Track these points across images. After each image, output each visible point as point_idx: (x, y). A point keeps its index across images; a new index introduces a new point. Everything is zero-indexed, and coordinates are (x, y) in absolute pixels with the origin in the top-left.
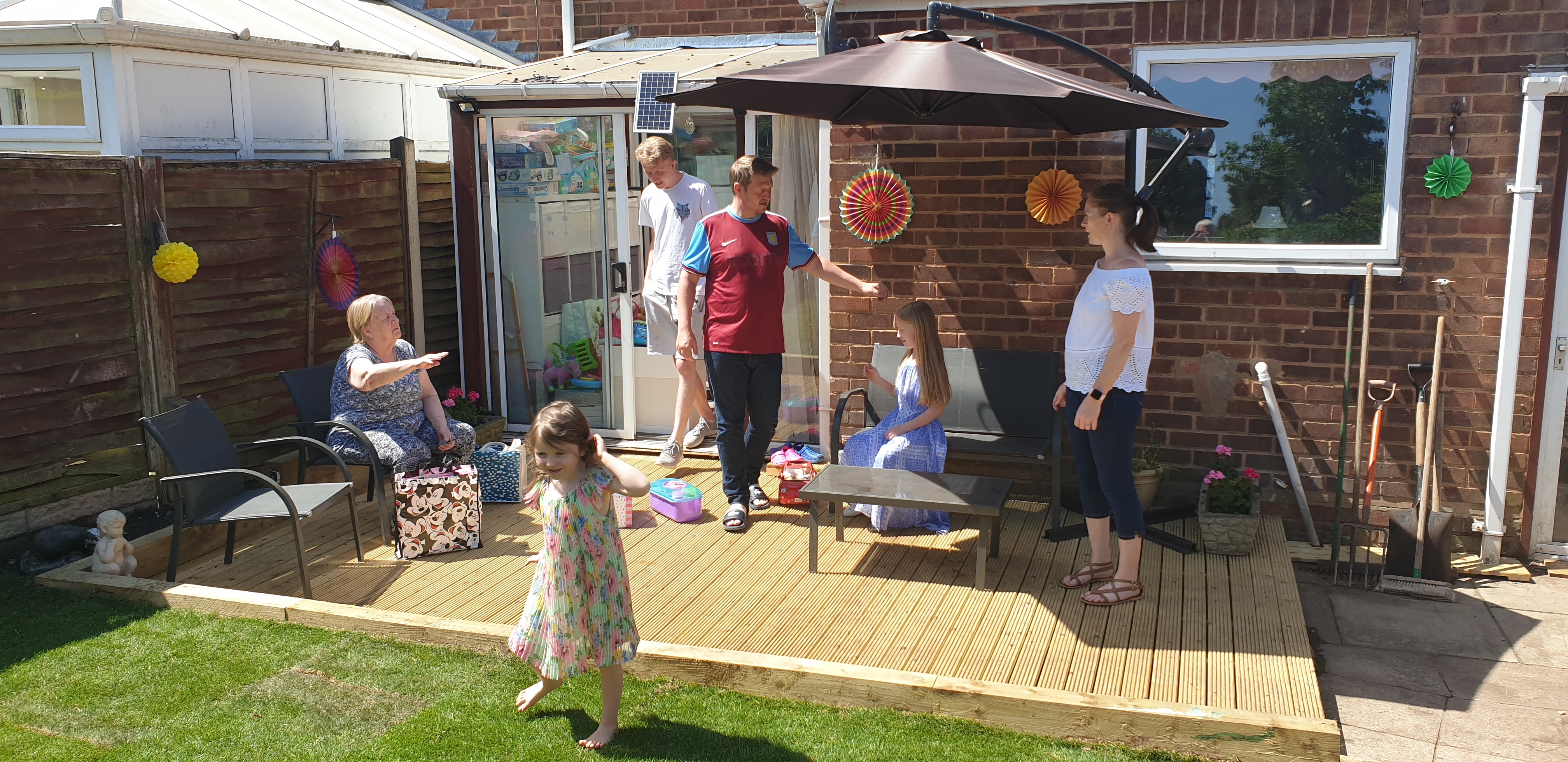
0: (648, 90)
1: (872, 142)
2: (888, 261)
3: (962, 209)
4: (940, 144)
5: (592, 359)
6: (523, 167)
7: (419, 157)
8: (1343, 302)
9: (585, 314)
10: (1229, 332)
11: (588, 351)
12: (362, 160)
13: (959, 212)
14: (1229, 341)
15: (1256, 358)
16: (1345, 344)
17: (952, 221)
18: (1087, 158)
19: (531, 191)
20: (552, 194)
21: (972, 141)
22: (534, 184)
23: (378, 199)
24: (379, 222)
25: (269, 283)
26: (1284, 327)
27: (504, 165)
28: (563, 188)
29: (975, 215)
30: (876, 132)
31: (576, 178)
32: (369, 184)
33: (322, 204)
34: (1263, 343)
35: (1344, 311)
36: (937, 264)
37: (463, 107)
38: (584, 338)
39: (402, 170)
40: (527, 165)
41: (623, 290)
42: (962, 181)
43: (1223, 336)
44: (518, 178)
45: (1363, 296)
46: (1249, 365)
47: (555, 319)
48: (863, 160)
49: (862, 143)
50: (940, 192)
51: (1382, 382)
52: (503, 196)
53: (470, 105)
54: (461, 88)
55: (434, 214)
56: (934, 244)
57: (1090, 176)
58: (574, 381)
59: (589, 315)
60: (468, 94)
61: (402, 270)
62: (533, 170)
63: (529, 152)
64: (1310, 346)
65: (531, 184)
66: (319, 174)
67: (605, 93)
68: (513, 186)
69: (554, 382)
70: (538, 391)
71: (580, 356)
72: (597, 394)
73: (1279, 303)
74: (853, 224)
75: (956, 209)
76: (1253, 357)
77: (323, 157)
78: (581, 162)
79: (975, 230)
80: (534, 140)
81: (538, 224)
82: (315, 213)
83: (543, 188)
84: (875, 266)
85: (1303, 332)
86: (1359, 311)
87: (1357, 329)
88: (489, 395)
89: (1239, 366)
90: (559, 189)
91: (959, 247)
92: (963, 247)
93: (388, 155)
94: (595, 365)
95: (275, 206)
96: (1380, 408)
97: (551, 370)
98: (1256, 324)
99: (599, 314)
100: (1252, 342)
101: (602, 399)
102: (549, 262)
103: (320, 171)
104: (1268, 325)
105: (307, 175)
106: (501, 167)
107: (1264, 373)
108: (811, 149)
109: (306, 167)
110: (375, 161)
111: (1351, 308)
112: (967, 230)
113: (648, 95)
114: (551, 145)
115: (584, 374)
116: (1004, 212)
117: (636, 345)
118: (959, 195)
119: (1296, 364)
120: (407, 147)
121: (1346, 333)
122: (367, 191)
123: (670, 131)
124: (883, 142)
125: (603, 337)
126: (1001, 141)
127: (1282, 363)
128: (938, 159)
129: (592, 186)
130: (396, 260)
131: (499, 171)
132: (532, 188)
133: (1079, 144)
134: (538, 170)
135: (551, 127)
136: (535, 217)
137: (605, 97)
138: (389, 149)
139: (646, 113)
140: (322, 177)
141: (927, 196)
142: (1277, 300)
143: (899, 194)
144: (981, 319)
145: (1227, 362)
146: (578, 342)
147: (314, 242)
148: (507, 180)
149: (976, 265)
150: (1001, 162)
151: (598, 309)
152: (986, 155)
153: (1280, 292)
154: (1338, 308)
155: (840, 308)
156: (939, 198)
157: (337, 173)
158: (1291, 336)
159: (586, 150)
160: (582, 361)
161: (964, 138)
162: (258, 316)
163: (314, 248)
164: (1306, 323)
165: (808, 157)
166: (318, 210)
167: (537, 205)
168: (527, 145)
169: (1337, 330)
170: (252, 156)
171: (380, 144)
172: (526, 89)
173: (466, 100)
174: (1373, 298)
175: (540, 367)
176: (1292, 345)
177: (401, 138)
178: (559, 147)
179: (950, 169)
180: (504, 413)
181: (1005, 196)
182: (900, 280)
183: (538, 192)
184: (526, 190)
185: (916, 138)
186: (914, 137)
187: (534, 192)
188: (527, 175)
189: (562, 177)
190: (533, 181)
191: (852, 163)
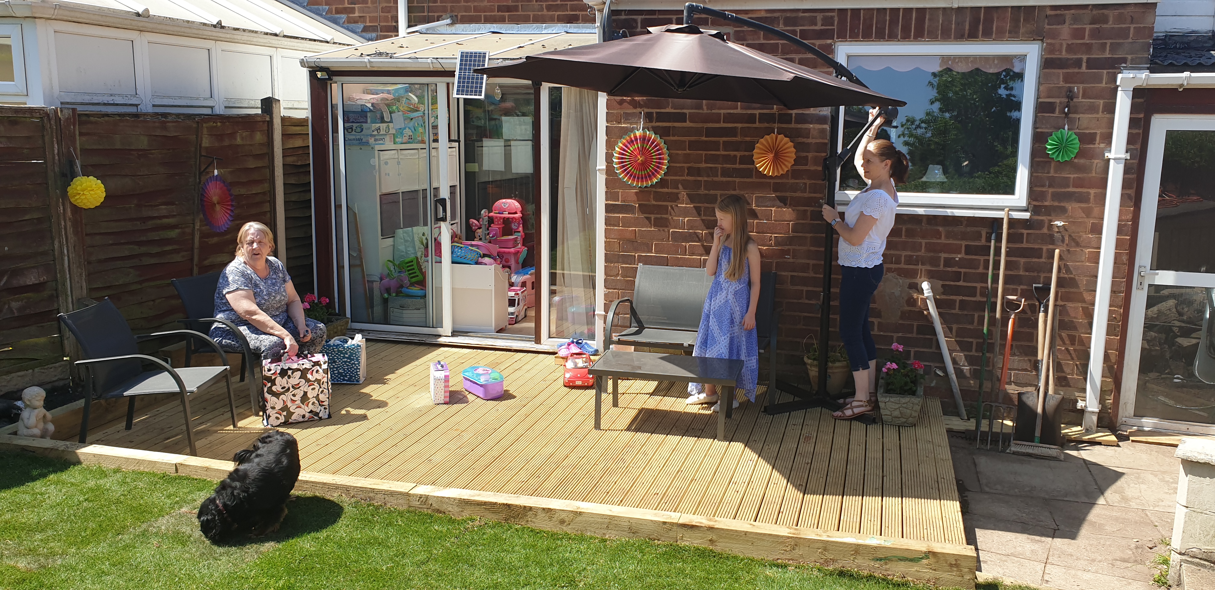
0: (466, 65)
1: (639, 110)
2: (649, 201)
3: (706, 162)
4: (690, 113)
5: (418, 273)
6: (366, 122)
7: (284, 113)
8: (987, 237)
9: (413, 237)
10: (903, 259)
11: (415, 266)
12: (238, 115)
13: (703, 165)
14: (902, 266)
15: (923, 279)
16: (988, 269)
17: (698, 172)
18: (799, 126)
19: (372, 141)
20: (388, 144)
21: (713, 111)
22: (375, 136)
23: (251, 145)
24: (252, 164)
25: (163, 210)
26: (943, 255)
27: (351, 120)
28: (397, 140)
29: (716, 168)
30: (642, 103)
31: (408, 132)
32: (244, 134)
33: (207, 148)
34: (929, 268)
35: (988, 244)
36: (686, 204)
37: (319, 75)
38: (412, 257)
39: (270, 123)
40: (369, 121)
41: (444, 219)
42: (706, 141)
43: (898, 262)
44: (361, 131)
45: (1002, 233)
46: (917, 284)
47: (390, 241)
48: (631, 124)
49: (631, 110)
50: (689, 149)
51: (1015, 297)
52: (350, 145)
53: (325, 73)
54: (318, 60)
55: (295, 158)
56: (684, 189)
57: (801, 140)
58: (404, 290)
59: (416, 239)
60: (323, 65)
61: (269, 201)
62: (373, 125)
63: (371, 111)
64: (963, 270)
65: (372, 136)
66: (204, 125)
67: (431, 67)
68: (358, 137)
69: (388, 290)
70: (375, 298)
71: (409, 271)
72: (422, 300)
73: (940, 238)
74: (623, 172)
75: (701, 162)
76: (920, 277)
77: (208, 111)
78: (412, 119)
79: (715, 179)
80: (375, 101)
81: (377, 167)
82: (201, 156)
83: (381, 139)
84: (639, 205)
85: (957, 259)
86: (998, 245)
87: (997, 258)
88: (336, 300)
89: (910, 284)
90: (394, 140)
91: (702, 191)
92: (707, 192)
93: (259, 111)
94: (420, 277)
95: (169, 149)
96: (1013, 316)
97: (385, 281)
98: (922, 253)
99: (424, 238)
100: (920, 267)
101: (426, 304)
102: (385, 197)
103: (205, 123)
104: (932, 254)
105: (195, 125)
106: (348, 122)
107: (928, 289)
108: (592, 114)
109: (194, 119)
110: (249, 116)
111: (993, 242)
112: (710, 179)
113: (465, 69)
114: (388, 105)
115: (412, 284)
116: (737, 166)
117: (453, 262)
118: (704, 153)
119: (952, 283)
120: (274, 105)
121: (989, 260)
122: (242, 139)
123: (482, 97)
124: (646, 110)
125: (428, 256)
126: (735, 111)
127: (941, 283)
128: (688, 124)
129: (420, 138)
130: (264, 193)
131: (347, 125)
132: (373, 139)
133: (794, 115)
134: (378, 125)
135: (389, 92)
136: (375, 162)
137: (432, 70)
138: (260, 106)
139: (464, 82)
140: (206, 127)
141: (680, 152)
142: (938, 235)
143: (658, 150)
145: (901, 281)
146: (407, 260)
147: (200, 178)
148: (353, 133)
150: (736, 128)
151: (424, 234)
152: (724, 122)
153: (941, 229)
154: (983, 242)
155: (613, 236)
156: (689, 154)
157: (219, 124)
158: (948, 262)
159: (416, 110)
160: (410, 274)
161: (708, 109)
162: (154, 236)
163: (200, 183)
164: (960, 253)
165: (589, 120)
166: (203, 154)
167: (376, 152)
168: (369, 105)
169: (982, 258)
170: (150, 110)
171: (253, 102)
172: (370, 62)
173: (322, 69)
174: (1009, 235)
175: (377, 278)
176: (949, 269)
177: (269, 98)
178: (394, 108)
179: (697, 132)
180: (348, 314)
181: (738, 154)
182: (659, 216)
183: (377, 142)
184: (368, 141)
185: (672, 108)
186: (670, 107)
187: (374, 143)
188: (369, 128)
189: (396, 131)
190: (374, 133)
191: (623, 125)
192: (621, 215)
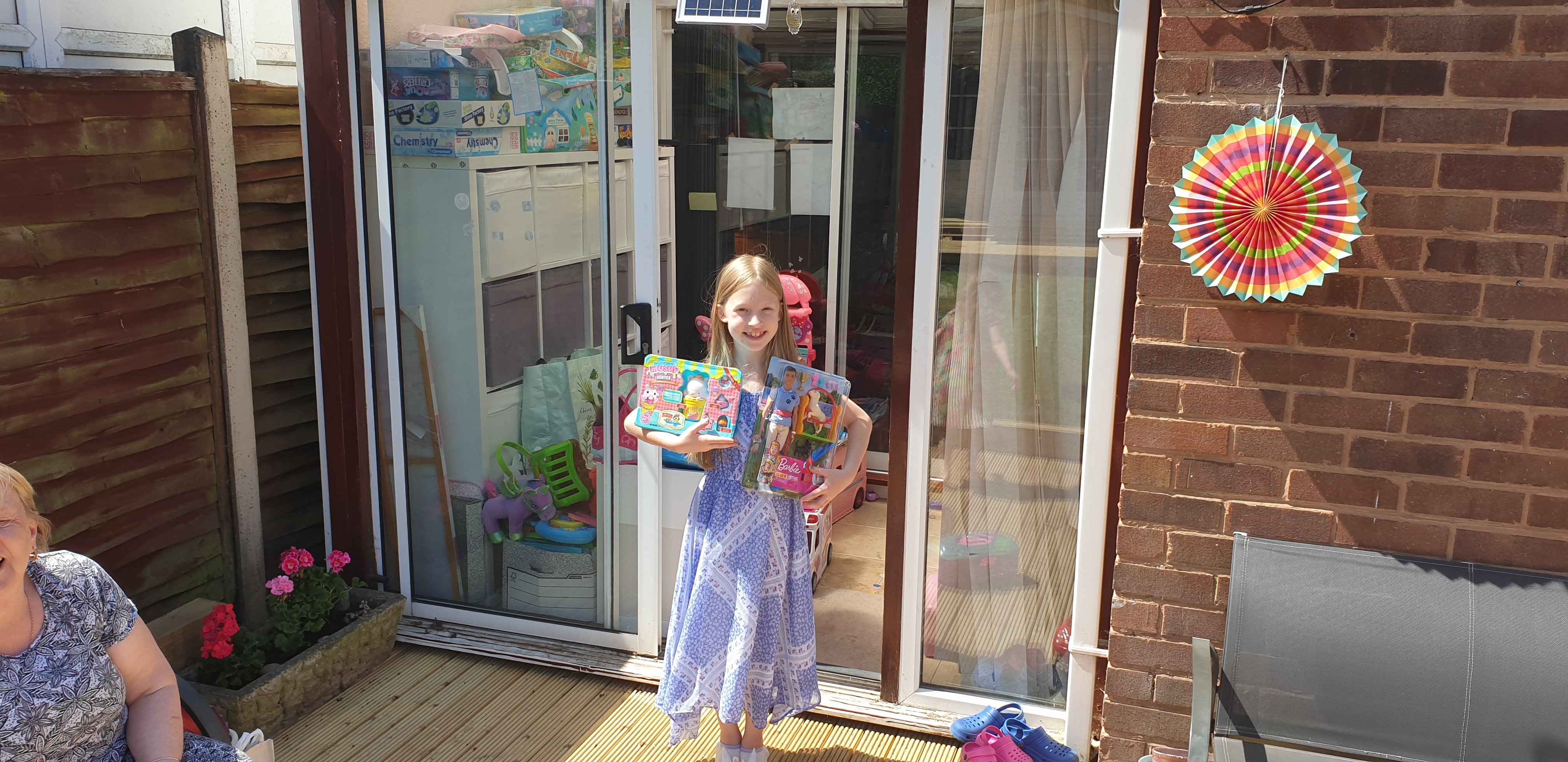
1: (1272, 53)
2: (1284, 342)
3: (1501, 225)
4: (1456, 62)
5: (578, 484)
6: (447, 96)
9: (567, 387)
11: (570, 467)
13: (1490, 236)
17: (1469, 257)
19: (460, 145)
20: (506, 153)
21: (1549, 57)
22: (469, 132)
23: (135, 157)
24: (139, 206)
27: (405, 93)
28: (530, 142)
29: (1536, 245)
30: (1288, 28)
31: (557, 123)
32: (105, 126)
36: (1415, 356)
38: (564, 443)
39: (198, 97)
40: (455, 92)
42: (1511, 158)
44: (435, 120)
47: (510, 395)
48: (1238, 97)
49: (1243, 55)
50: (1443, 183)
52: (402, 155)
55: (278, 187)
56: (1412, 309)
58: (540, 526)
59: (574, 389)
61: (203, 300)
62: (464, 103)
63: (458, 67)
65: (460, 132)
68: (425, 135)
69: (502, 524)
70: (470, 541)
71: (555, 467)
72: (586, 557)
74: (1199, 247)
75: (1483, 225)
78: (567, 91)
79: (1529, 282)
80: (471, 43)
81: (474, 215)
83: (488, 141)
84: (1248, 353)
88: (378, 543)
90: (523, 142)
91: (1477, 319)
92: (1493, 323)
94: (583, 493)
97: (495, 502)
99: (594, 383)
101: (595, 568)
102: (496, 287)
106: (402, 95)
112: (1509, 282)
114: (507, 54)
115: (564, 512)
117: (666, 464)
118: (1496, 196)
120: (206, 50)
124: (1299, 55)
128: (1450, 100)
129: (587, 139)
130: (187, 281)
131: (397, 104)
132: (464, 141)
134: (476, 105)
136: (467, 201)
138: (171, 53)
141: (1407, 192)
143: (1327, 183)
144: (1523, 496)
146: (553, 448)
148: (415, 124)
149: (1525, 368)
151: (593, 375)
155: (1152, 443)
156: (1440, 199)
159: (577, 69)
160: (557, 487)
167: (473, 175)
168: (456, 53)
171: (151, 41)
175: (474, 492)
177: (202, 30)
178: (521, 61)
179: (1481, 126)
180: (406, 584)
182: (1315, 390)
183: (476, 149)
184: (451, 144)
185: (1392, 47)
186: (1385, 43)
187: (468, 149)
188: (453, 113)
189: (527, 120)
190: (465, 126)
191: (1212, 103)
192: (1183, 383)
